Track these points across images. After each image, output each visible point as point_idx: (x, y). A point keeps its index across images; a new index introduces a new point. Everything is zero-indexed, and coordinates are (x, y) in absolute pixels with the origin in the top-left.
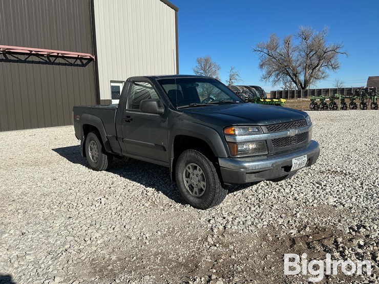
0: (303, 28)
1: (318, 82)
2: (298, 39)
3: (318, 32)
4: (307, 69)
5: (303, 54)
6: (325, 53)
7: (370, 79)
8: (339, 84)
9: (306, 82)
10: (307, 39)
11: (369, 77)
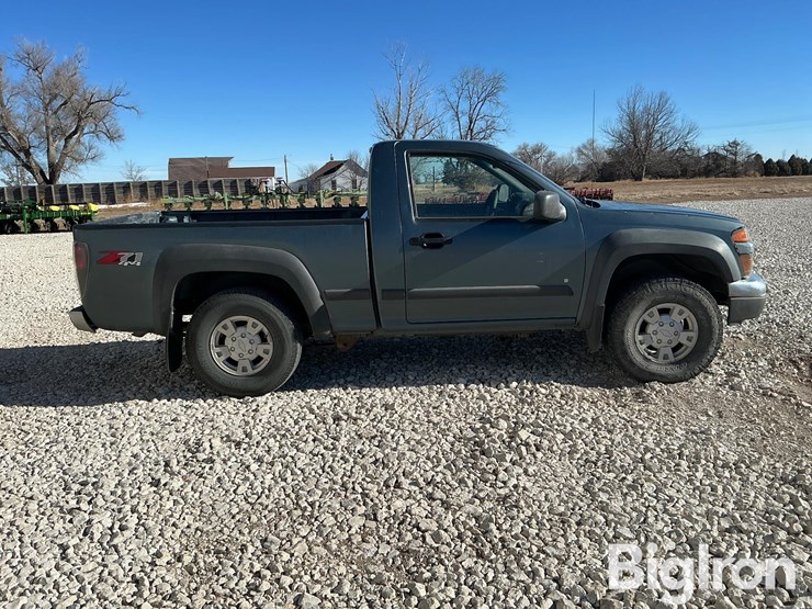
0: (28, 43)
1: (82, 167)
2: (16, 66)
3: (66, 57)
4: (51, 139)
5: (38, 103)
6: (90, 104)
7: (172, 162)
8: (134, 173)
9: (55, 169)
10: (40, 70)
11: (170, 160)
